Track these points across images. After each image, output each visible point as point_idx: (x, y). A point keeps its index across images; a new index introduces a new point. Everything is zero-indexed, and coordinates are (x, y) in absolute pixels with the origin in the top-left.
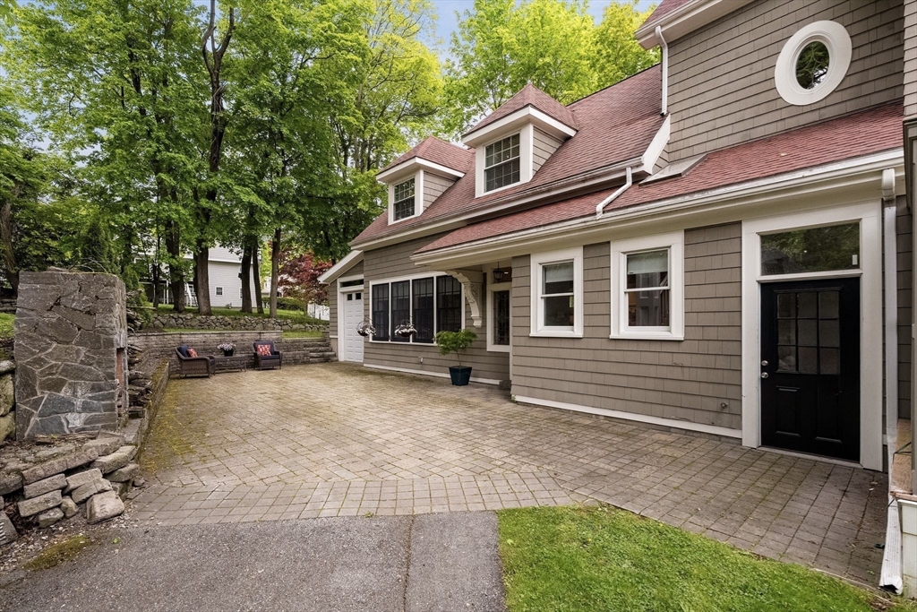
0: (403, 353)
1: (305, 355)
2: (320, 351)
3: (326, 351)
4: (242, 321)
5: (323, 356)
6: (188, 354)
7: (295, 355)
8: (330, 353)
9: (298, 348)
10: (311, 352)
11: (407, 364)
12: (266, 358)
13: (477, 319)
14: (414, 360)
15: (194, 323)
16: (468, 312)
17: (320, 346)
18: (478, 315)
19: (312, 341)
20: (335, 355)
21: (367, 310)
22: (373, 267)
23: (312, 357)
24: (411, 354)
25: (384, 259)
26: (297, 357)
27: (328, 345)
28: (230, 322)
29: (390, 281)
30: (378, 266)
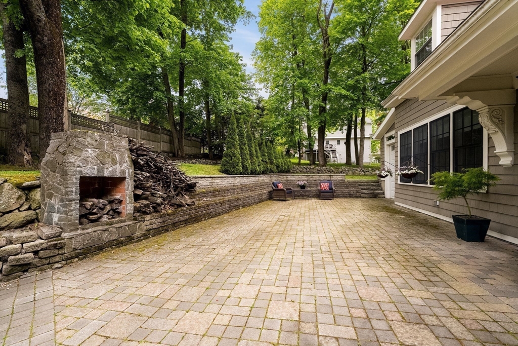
0: (421, 195)
1: (357, 192)
2: (372, 190)
3: (376, 190)
4: (340, 170)
5: (373, 193)
6: (277, 186)
7: (350, 191)
8: (379, 191)
9: (354, 186)
10: (362, 189)
11: (426, 206)
12: (325, 192)
13: (503, 156)
14: (431, 203)
15: (314, 171)
16: (491, 147)
17: (373, 185)
18: (505, 149)
19: (368, 182)
20: (383, 193)
21: (396, 156)
22: (400, 119)
23: (364, 193)
24: (428, 196)
25: (408, 110)
26: (352, 192)
27: (380, 185)
28: (334, 170)
29: (411, 128)
30: (405, 116)
